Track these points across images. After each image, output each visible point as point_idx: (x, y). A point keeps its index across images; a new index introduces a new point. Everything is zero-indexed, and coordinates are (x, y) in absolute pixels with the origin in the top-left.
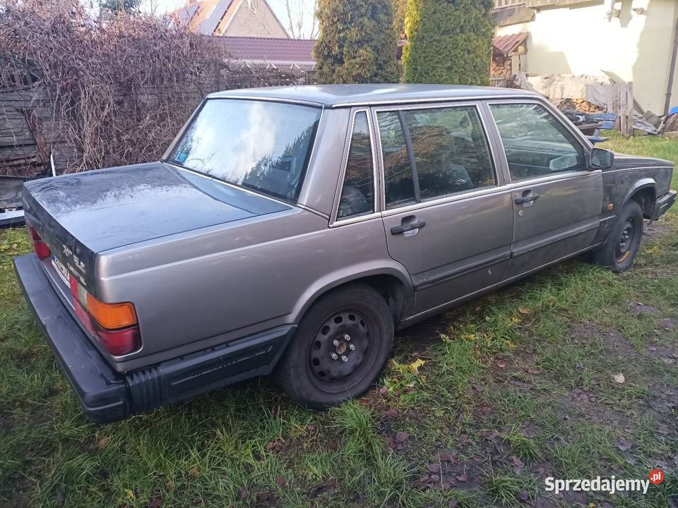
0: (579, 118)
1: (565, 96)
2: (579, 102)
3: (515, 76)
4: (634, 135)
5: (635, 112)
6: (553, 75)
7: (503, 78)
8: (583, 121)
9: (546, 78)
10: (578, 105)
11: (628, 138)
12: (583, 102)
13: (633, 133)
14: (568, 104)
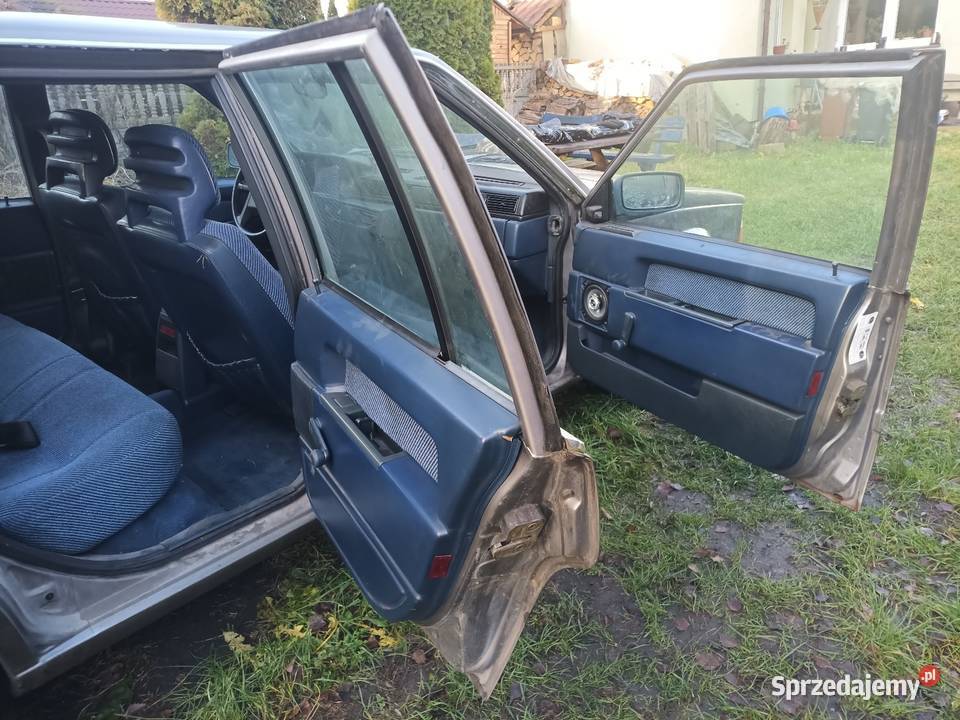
0: (623, 124)
1: (621, 94)
2: (640, 101)
3: (548, 62)
4: (717, 151)
5: (718, 116)
6: (601, 61)
7: (530, 67)
8: (630, 129)
9: (592, 65)
10: (638, 107)
11: (709, 155)
12: (644, 102)
13: (717, 147)
14: (624, 105)
